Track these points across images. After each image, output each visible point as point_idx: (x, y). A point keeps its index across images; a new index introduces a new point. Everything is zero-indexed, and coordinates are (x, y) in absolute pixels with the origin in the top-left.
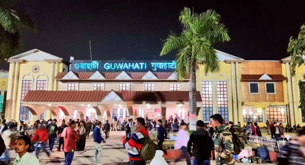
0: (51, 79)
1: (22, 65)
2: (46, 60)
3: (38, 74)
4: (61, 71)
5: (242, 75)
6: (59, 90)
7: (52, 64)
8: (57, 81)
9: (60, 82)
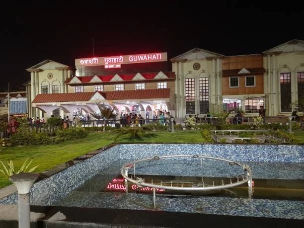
0: (62, 83)
1: (40, 73)
2: (56, 69)
3: (52, 80)
4: (69, 77)
5: (223, 71)
6: (69, 92)
7: (61, 72)
8: (67, 85)
9: (69, 86)
